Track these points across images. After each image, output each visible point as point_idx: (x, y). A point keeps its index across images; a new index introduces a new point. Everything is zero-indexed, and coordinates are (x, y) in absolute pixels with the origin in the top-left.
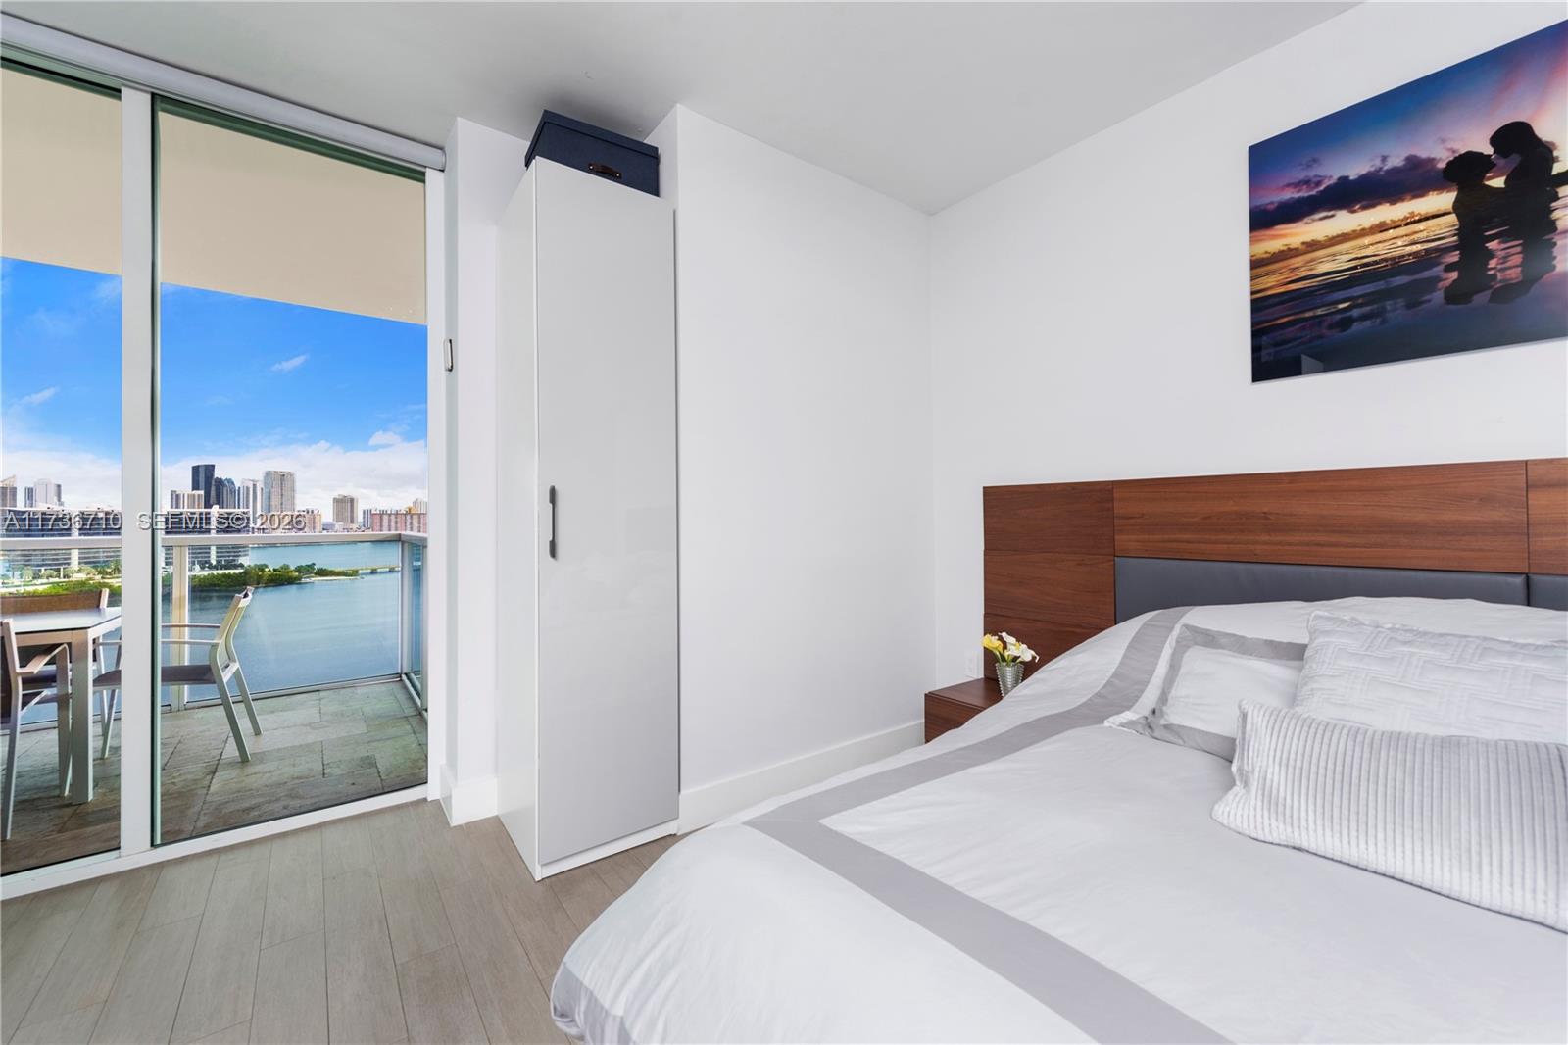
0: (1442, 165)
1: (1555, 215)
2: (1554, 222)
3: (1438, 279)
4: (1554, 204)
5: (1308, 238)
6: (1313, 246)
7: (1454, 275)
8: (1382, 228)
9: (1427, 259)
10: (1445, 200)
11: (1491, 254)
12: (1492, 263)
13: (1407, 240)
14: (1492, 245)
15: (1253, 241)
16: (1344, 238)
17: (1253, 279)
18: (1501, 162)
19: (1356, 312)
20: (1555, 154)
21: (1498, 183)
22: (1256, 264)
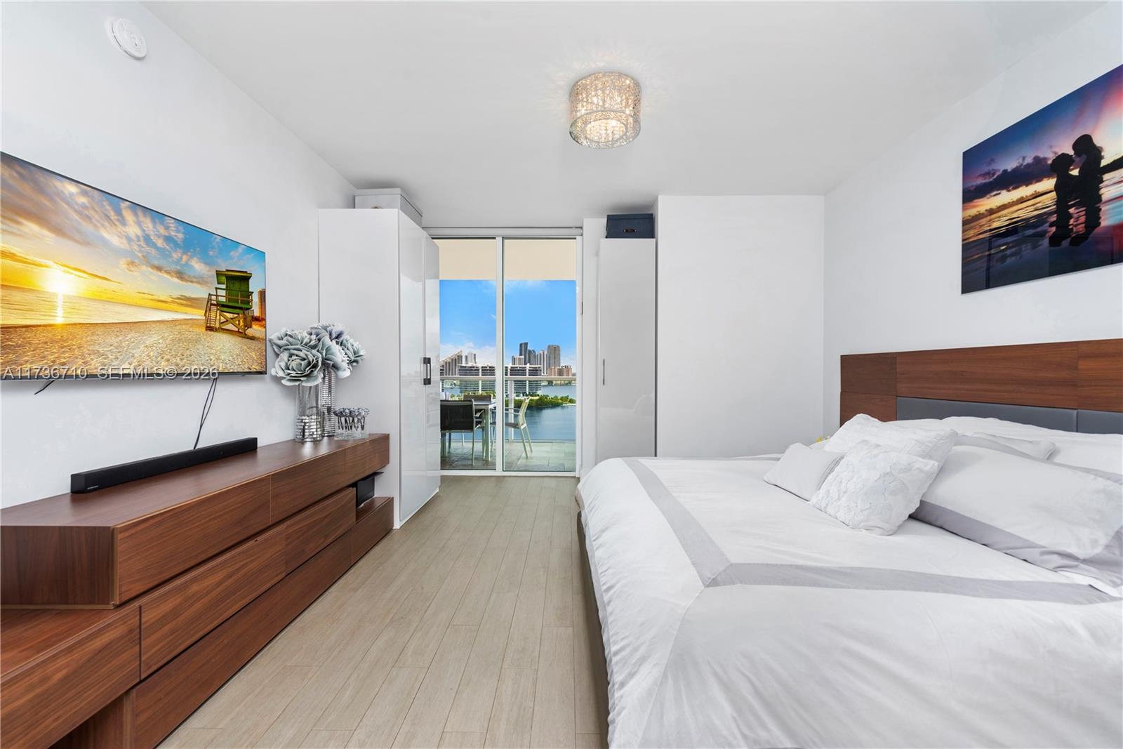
0: (1050, 162)
1: (1102, 191)
2: (1100, 196)
3: (1045, 232)
4: (1101, 185)
5: (988, 207)
6: (991, 212)
7: (1054, 229)
8: (1022, 200)
9: (1041, 219)
10: (1049, 183)
11: (1070, 216)
12: (1072, 221)
13: (1032, 208)
14: (1072, 210)
15: (964, 209)
16: (1004, 207)
17: (963, 232)
18: (1077, 160)
19: (1008, 252)
20: (1103, 154)
21: (1075, 172)
22: (966, 223)
